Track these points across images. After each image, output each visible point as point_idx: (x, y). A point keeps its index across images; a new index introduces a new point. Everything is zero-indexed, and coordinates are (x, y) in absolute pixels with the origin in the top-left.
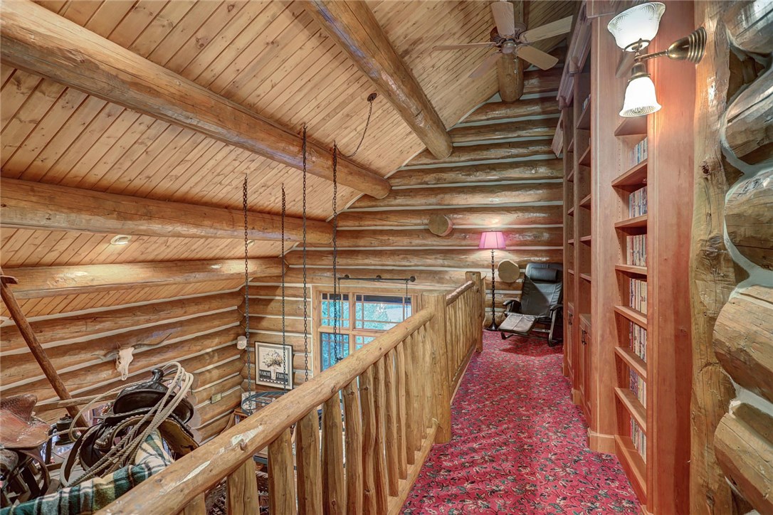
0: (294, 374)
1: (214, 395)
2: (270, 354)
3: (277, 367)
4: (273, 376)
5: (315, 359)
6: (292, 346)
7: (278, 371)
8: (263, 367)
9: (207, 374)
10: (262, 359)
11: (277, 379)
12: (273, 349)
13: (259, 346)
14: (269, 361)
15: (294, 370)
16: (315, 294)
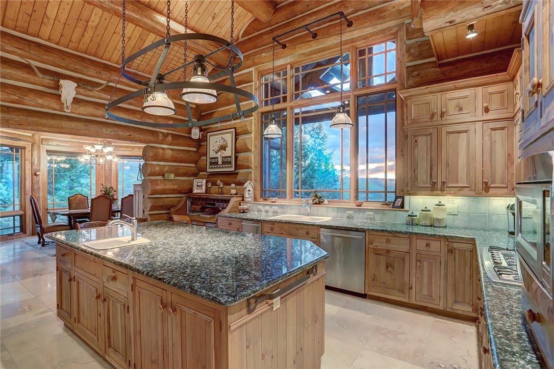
0: (236, 158)
1: (167, 172)
2: (218, 141)
3: (223, 151)
4: (220, 162)
5: (256, 138)
6: (235, 128)
7: (223, 155)
8: (212, 154)
9: (161, 151)
10: (212, 148)
11: (223, 163)
12: (220, 136)
13: (210, 136)
14: (216, 148)
15: (237, 155)
16: (256, 75)
